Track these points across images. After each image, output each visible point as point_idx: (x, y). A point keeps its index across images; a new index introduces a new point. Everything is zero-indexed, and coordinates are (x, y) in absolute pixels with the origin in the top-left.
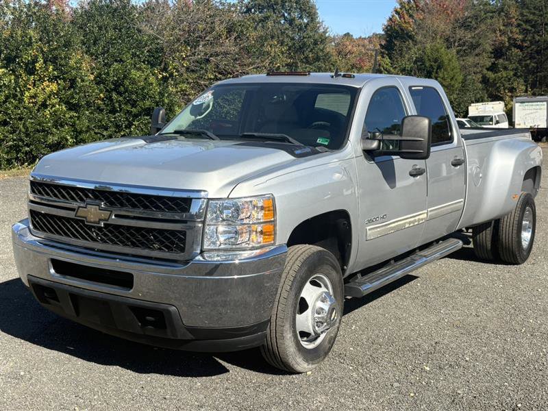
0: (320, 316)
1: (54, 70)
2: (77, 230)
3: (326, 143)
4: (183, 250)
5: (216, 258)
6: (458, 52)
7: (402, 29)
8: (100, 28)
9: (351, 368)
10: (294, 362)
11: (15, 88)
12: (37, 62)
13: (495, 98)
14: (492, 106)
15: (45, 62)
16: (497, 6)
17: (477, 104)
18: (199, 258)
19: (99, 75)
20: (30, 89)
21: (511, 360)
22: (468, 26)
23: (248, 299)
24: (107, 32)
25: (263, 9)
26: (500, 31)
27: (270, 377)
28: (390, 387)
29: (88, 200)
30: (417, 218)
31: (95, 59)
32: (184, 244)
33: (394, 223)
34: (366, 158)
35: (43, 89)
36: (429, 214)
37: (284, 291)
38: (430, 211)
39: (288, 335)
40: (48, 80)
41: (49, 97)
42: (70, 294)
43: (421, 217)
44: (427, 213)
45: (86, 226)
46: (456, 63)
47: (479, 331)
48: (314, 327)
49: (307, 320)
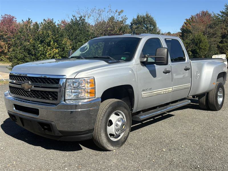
0: (117, 127)
1: (57, 45)
2: (22, 93)
3: (125, 59)
4: (57, 99)
5: (71, 102)
6: (208, 37)
7: (187, 30)
8: (74, 30)
9: (133, 149)
10: (106, 146)
11: (43, 51)
12: (51, 42)
13: (222, 53)
14: (221, 56)
15: (54, 42)
16: (223, 19)
17: (215, 55)
18: (64, 102)
19: (73, 47)
20: (49, 51)
21: (201, 147)
22: (211, 27)
23: (85, 120)
24: (76, 31)
25: (137, 24)
26: (224, 28)
27: (98, 152)
28: (146, 157)
29: (25, 81)
30: (167, 90)
31: (72, 41)
32: (57, 97)
33: (156, 92)
34: (142, 65)
35: (53, 52)
36: (173, 89)
37: (101, 117)
38: (174, 88)
39: (103, 135)
40: (55, 48)
41: (55, 54)
42: (20, 118)
43: (169, 90)
44: (172, 88)
45: (25, 91)
46: (206, 40)
47: (192, 136)
48: (115, 132)
49: (112, 129)
